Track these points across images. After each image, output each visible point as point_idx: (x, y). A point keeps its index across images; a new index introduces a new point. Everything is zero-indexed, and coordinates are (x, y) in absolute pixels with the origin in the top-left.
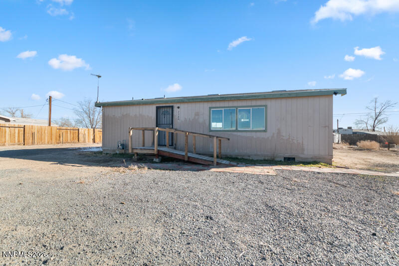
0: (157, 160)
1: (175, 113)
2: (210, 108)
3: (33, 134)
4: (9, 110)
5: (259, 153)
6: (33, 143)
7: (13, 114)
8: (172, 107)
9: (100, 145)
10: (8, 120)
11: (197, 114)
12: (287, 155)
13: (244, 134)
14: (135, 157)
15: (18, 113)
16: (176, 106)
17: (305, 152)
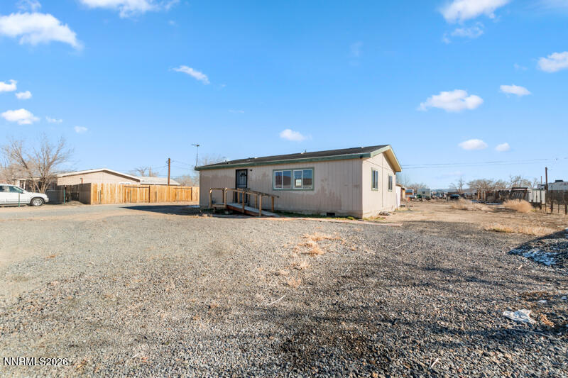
0: (227, 213)
1: (249, 174)
2: (273, 170)
3: (156, 193)
4: (140, 169)
5: (308, 209)
6: (155, 201)
7: (142, 173)
8: (246, 170)
9: (198, 203)
10: (138, 181)
11: (264, 175)
12: (329, 211)
13: (297, 192)
14: (214, 211)
15: (147, 172)
16: (249, 168)
17: (342, 208)
